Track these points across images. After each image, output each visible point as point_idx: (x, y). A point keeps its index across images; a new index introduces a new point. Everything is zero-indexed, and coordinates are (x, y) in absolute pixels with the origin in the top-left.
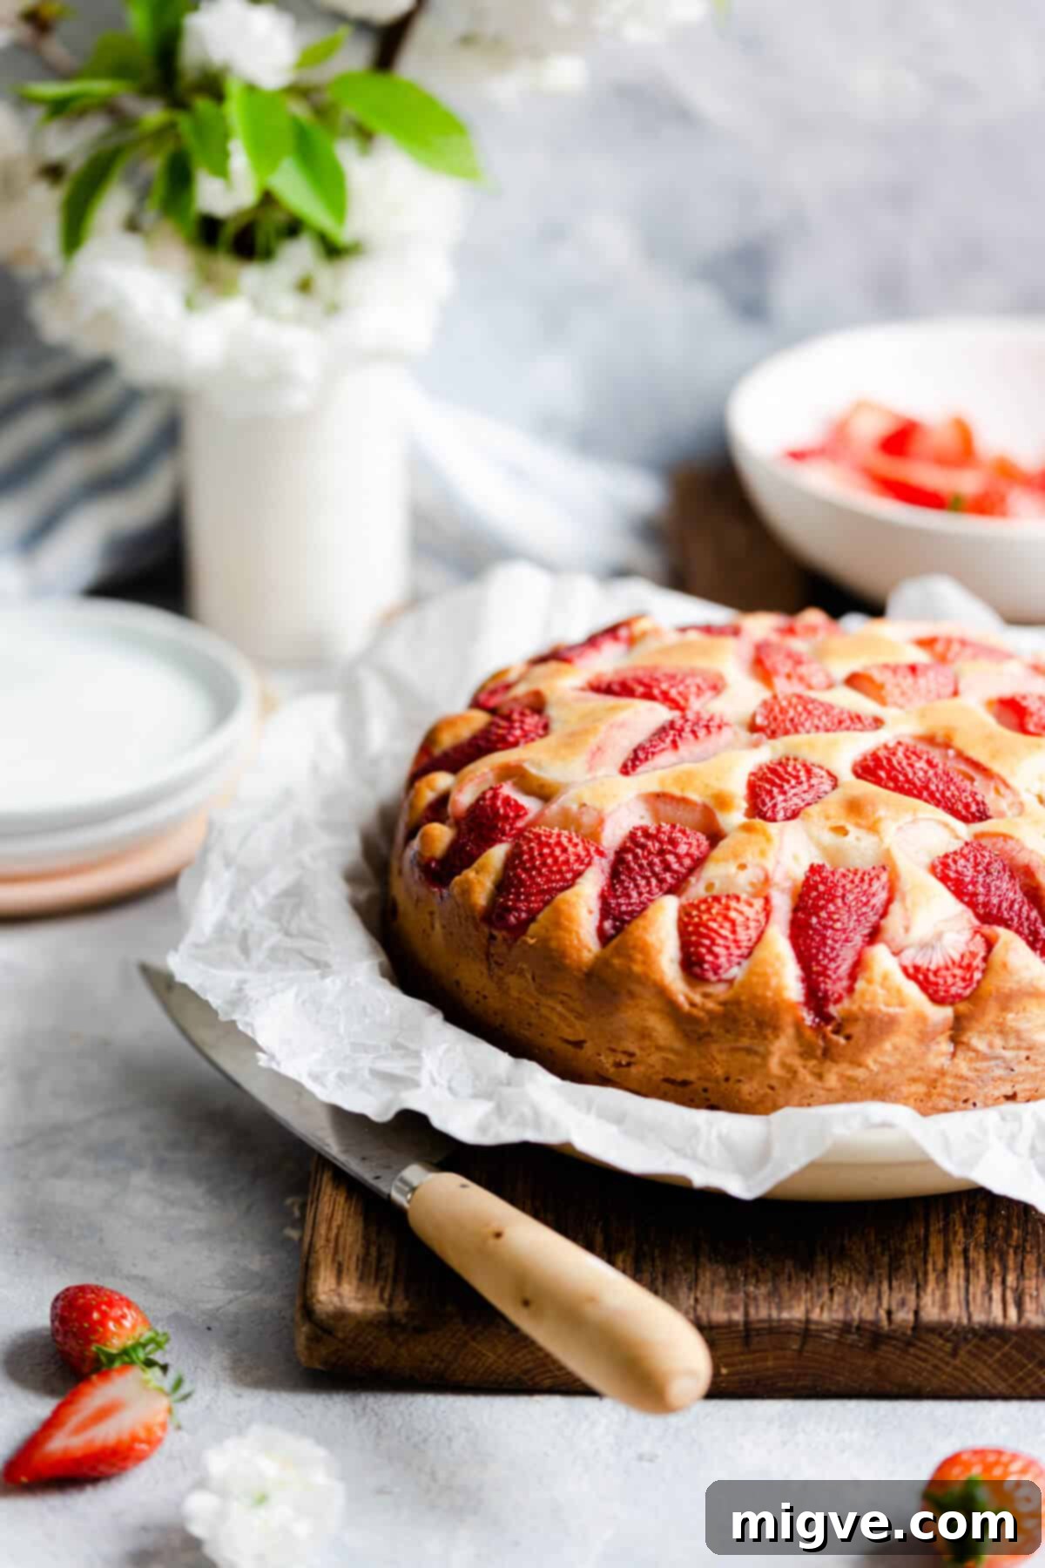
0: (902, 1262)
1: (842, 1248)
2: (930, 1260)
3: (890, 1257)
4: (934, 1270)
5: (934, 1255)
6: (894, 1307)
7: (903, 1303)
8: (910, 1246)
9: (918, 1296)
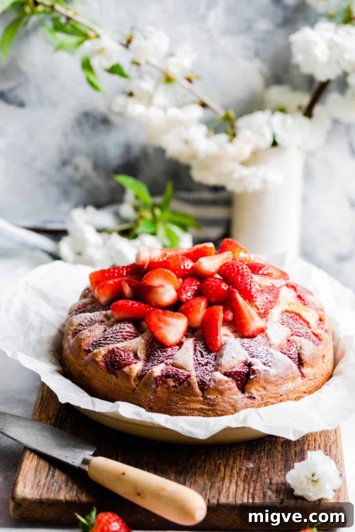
0: (215, 485)
1: (195, 480)
2: (224, 484)
3: (211, 484)
4: (226, 487)
5: (226, 483)
6: (210, 499)
7: (213, 497)
8: (218, 480)
9: (219, 495)
